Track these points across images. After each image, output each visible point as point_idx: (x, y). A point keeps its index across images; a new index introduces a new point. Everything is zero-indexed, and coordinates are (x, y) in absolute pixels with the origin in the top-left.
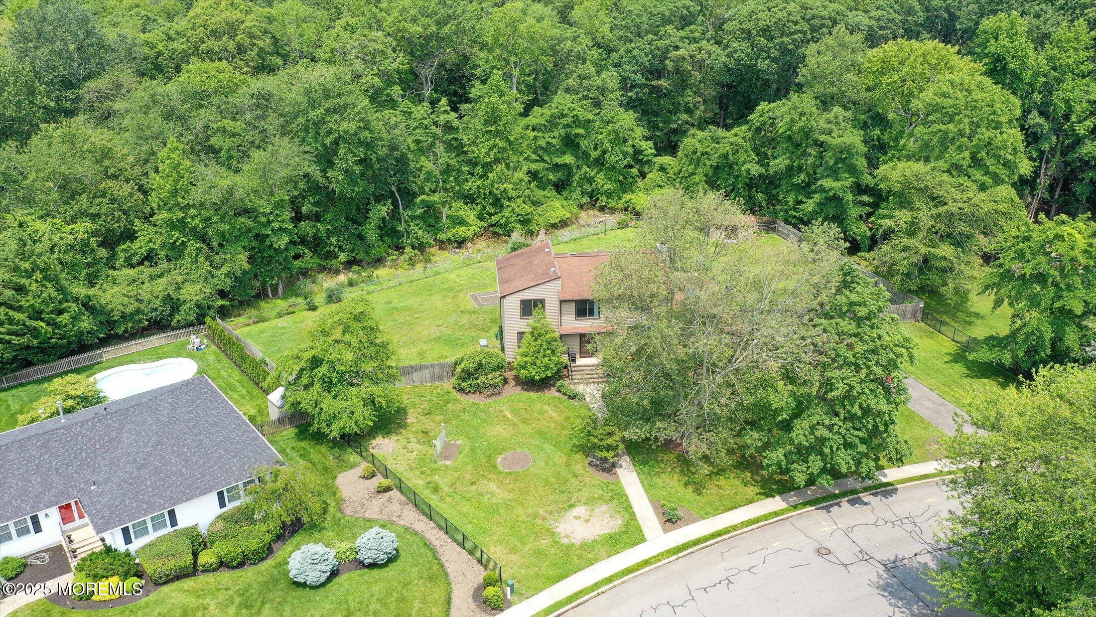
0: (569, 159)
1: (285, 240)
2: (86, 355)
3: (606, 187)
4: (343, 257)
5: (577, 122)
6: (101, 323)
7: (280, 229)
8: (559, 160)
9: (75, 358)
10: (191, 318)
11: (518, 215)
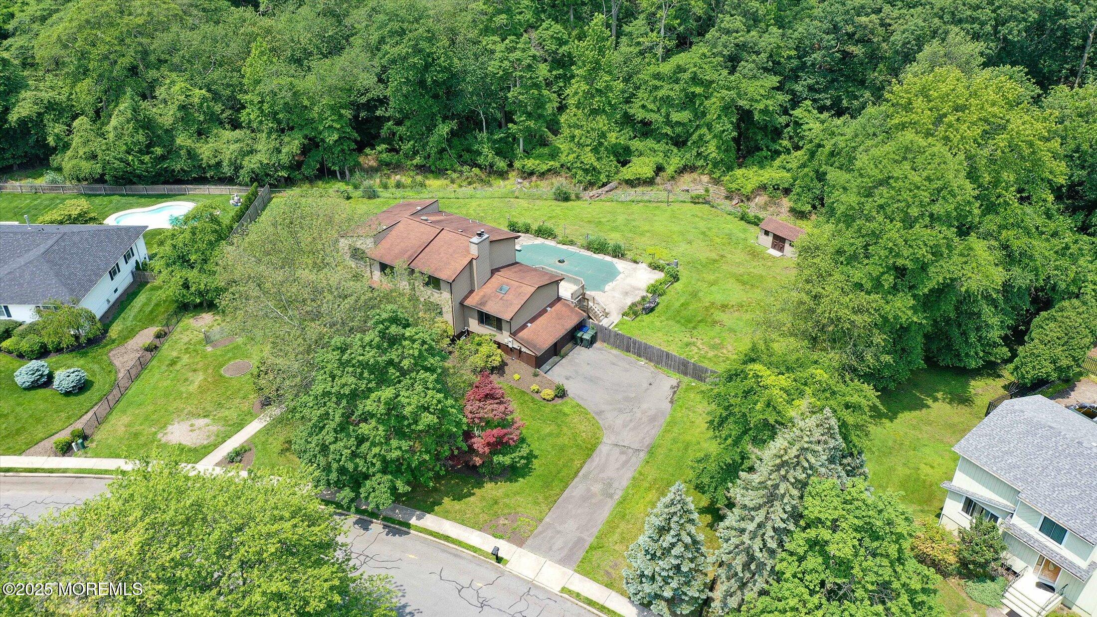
0: (684, 116)
1: (336, 137)
2: (176, 186)
3: (713, 155)
4: (417, 160)
5: (695, 80)
6: (194, 166)
7: (330, 127)
8: (676, 117)
9: (167, 186)
10: (247, 180)
11: (582, 162)
